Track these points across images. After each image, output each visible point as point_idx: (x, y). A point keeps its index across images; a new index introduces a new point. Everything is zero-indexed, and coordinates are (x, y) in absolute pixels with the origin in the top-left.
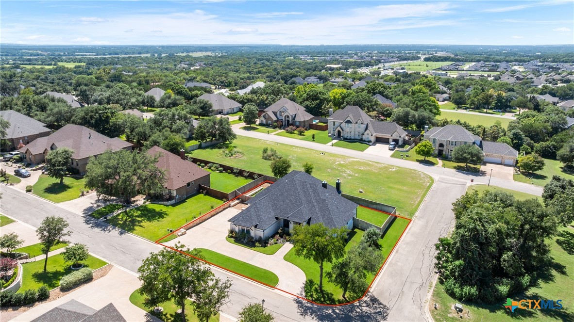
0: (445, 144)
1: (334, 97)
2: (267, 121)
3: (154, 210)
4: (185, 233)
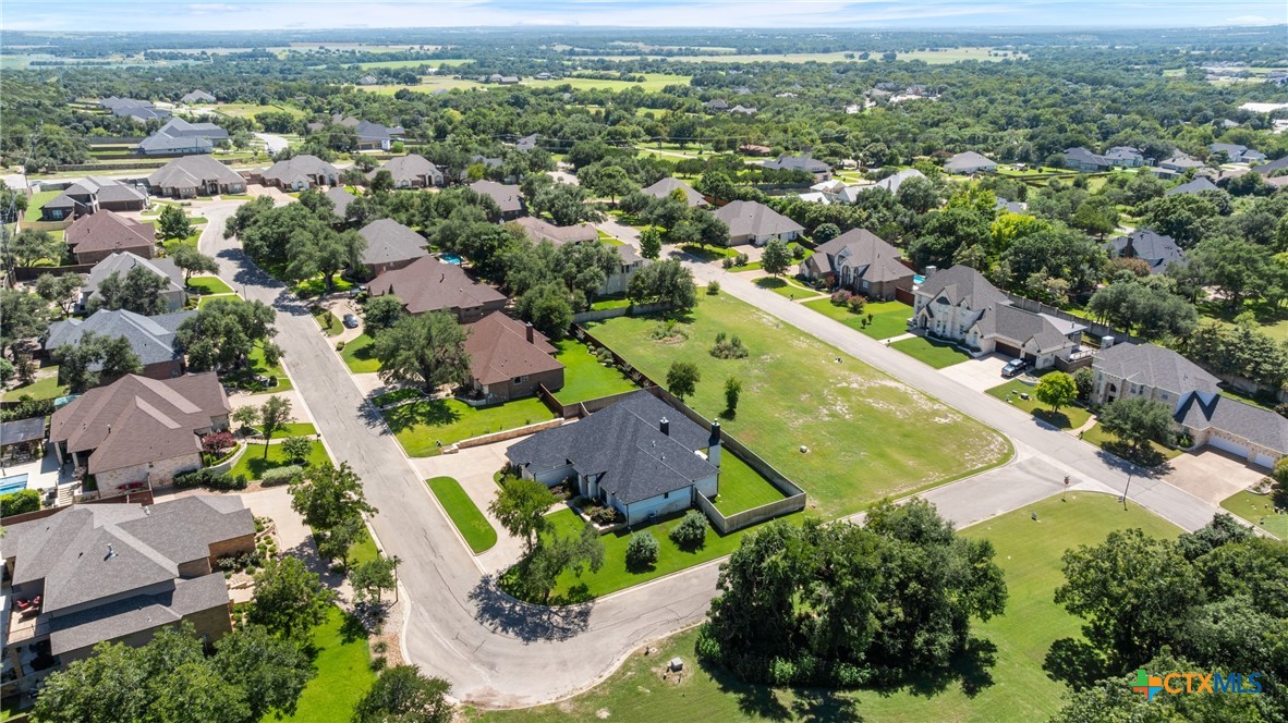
0: (1118, 387)
1: (999, 231)
2: (811, 273)
3: (449, 409)
4: (456, 451)
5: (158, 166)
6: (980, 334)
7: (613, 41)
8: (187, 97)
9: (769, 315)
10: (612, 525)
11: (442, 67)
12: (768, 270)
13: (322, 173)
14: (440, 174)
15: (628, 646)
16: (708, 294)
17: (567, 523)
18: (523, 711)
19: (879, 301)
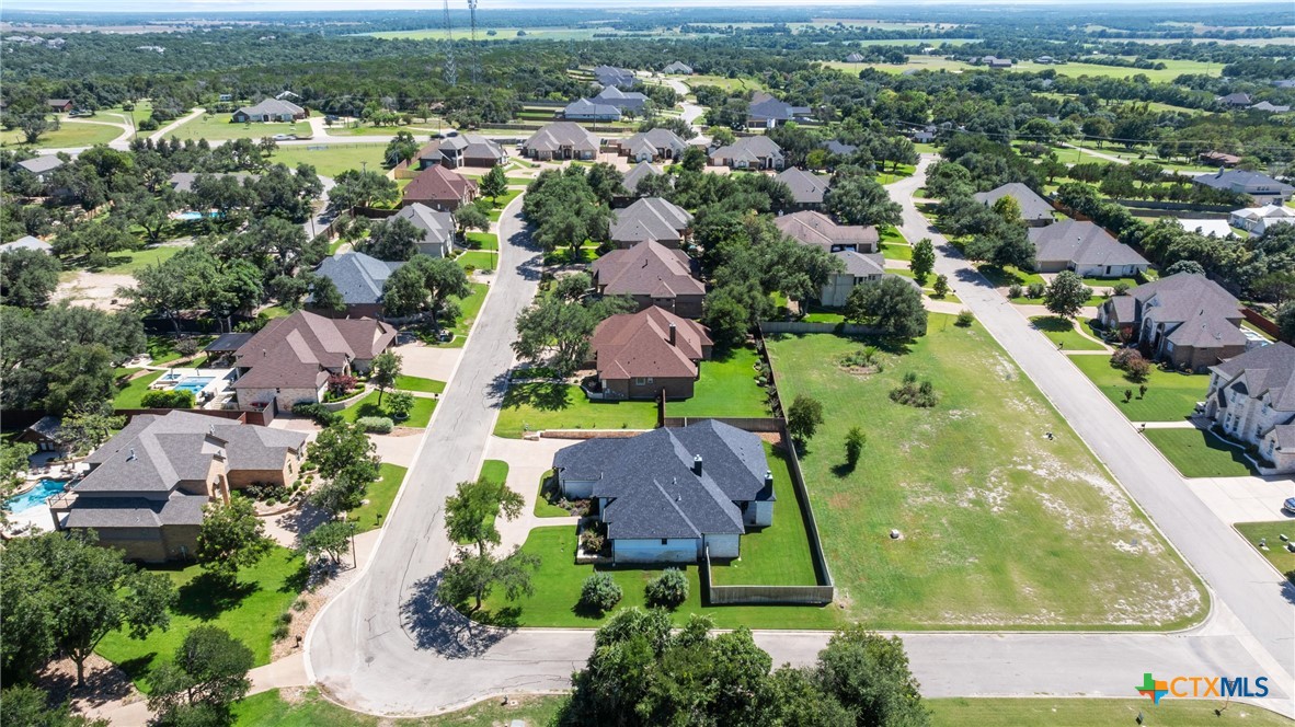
2: (1109, 319)
3: (566, 395)
4: (536, 439)
5: (536, 128)
6: (1276, 445)
7: (1162, 21)
8: (671, 68)
9: (1012, 362)
10: (595, 556)
11: (943, 46)
12: (1053, 308)
13: (669, 147)
14: (782, 157)
15: (496, 688)
16: (957, 324)
17: (561, 541)
18: (349, 712)
19: (1183, 371)
